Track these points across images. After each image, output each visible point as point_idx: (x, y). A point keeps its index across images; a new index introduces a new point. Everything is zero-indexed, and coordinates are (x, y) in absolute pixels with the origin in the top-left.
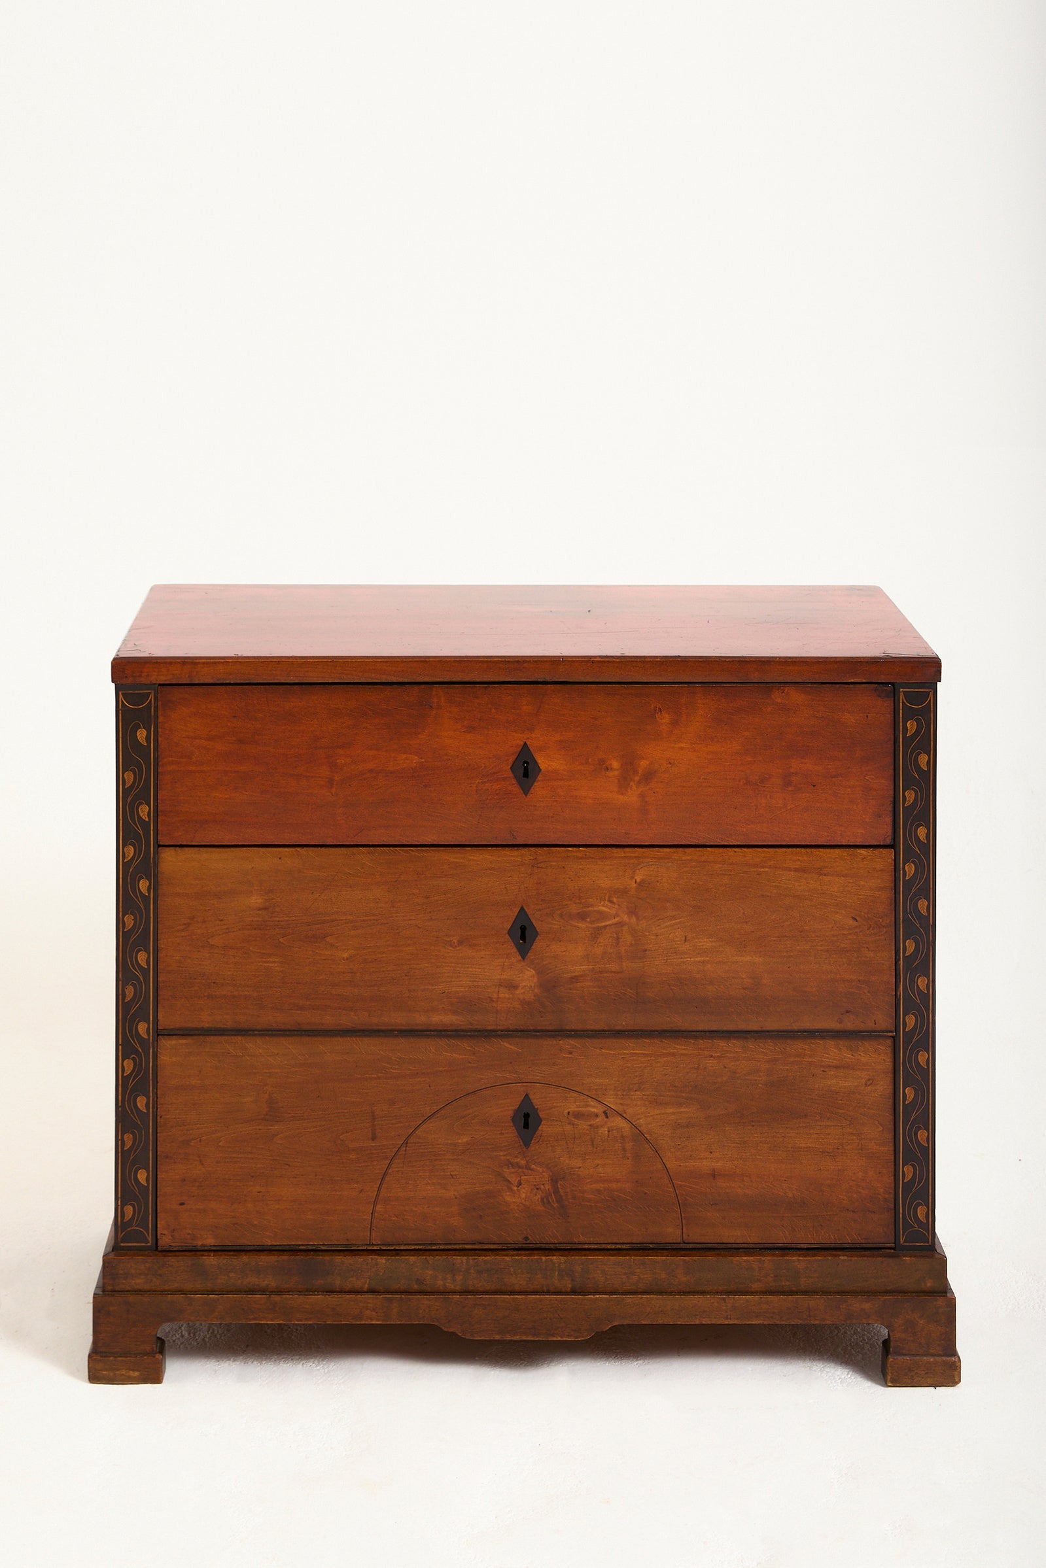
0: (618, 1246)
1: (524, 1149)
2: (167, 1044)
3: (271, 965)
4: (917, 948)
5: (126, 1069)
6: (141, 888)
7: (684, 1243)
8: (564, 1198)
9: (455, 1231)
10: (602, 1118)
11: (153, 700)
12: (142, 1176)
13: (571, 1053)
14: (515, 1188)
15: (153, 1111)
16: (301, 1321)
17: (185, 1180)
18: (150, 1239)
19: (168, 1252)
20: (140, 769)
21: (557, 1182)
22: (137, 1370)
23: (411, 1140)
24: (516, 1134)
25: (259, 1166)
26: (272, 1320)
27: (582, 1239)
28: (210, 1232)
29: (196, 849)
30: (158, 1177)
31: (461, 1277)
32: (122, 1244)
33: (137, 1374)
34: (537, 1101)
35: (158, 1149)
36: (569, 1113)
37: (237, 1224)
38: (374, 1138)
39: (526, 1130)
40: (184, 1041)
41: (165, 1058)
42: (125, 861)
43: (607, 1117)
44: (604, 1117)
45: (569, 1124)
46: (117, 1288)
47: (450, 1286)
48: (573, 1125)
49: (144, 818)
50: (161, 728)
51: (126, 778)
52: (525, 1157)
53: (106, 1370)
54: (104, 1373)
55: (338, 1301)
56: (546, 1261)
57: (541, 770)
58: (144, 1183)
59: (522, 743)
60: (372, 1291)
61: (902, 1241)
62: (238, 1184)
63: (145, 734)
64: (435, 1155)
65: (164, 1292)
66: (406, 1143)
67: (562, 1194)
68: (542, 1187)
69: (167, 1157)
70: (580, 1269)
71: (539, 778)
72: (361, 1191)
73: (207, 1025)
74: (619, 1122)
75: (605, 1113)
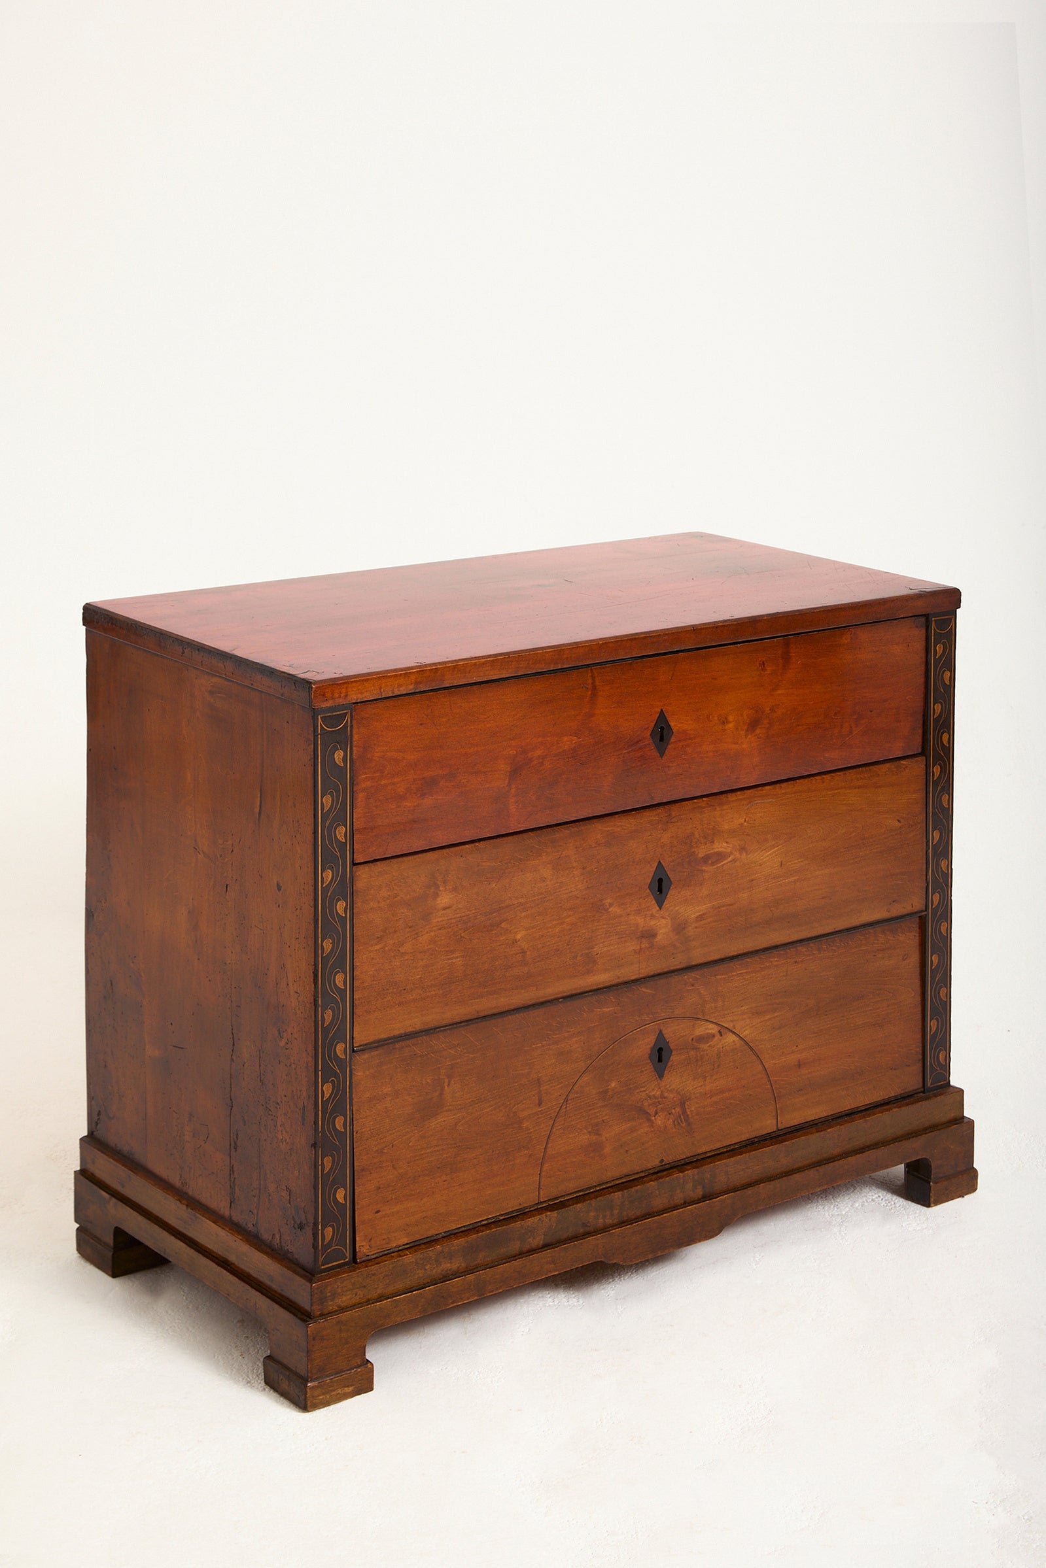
0: (732, 1147)
1: (659, 1081)
2: (362, 1058)
3: (454, 961)
4: (941, 838)
5: (325, 1093)
6: (338, 909)
7: (779, 1130)
8: (690, 1116)
9: (606, 1170)
10: (718, 1037)
11: (349, 719)
12: (340, 1195)
13: (693, 985)
14: (653, 1118)
15: (350, 1129)
16: (492, 1291)
17: (380, 1188)
18: (348, 1255)
19: (368, 1261)
20: (338, 791)
21: (684, 1103)
22: (351, 1385)
23: (569, 1098)
24: (653, 1069)
25: (445, 1156)
26: (468, 1299)
27: (704, 1149)
28: (404, 1232)
29: (388, 861)
30: (356, 1191)
31: (618, 1211)
32: (323, 1267)
33: (351, 1388)
34: (668, 1033)
35: (355, 1164)
36: (692, 1040)
37: (425, 1217)
38: (540, 1104)
39: (660, 1063)
40: (376, 1053)
41: (359, 1074)
42: (324, 886)
43: (721, 1035)
44: (719, 1036)
45: (693, 1049)
46: (326, 1311)
47: (609, 1221)
48: (696, 1049)
49: (341, 839)
50: (356, 746)
51: (324, 802)
52: (660, 1088)
53: (323, 1394)
54: (321, 1397)
55: (523, 1264)
56: (684, 1176)
57: (673, 732)
58: (341, 1201)
59: (660, 710)
60: (546, 1246)
61: (929, 1085)
62: (427, 1178)
63: (342, 755)
64: (589, 1106)
65: (368, 1302)
66: (566, 1101)
67: (689, 1113)
68: (673, 1111)
69: (363, 1170)
70: (709, 1176)
71: (672, 740)
72: (530, 1156)
73: (398, 1033)
74: (731, 1038)
75: (720, 1032)
